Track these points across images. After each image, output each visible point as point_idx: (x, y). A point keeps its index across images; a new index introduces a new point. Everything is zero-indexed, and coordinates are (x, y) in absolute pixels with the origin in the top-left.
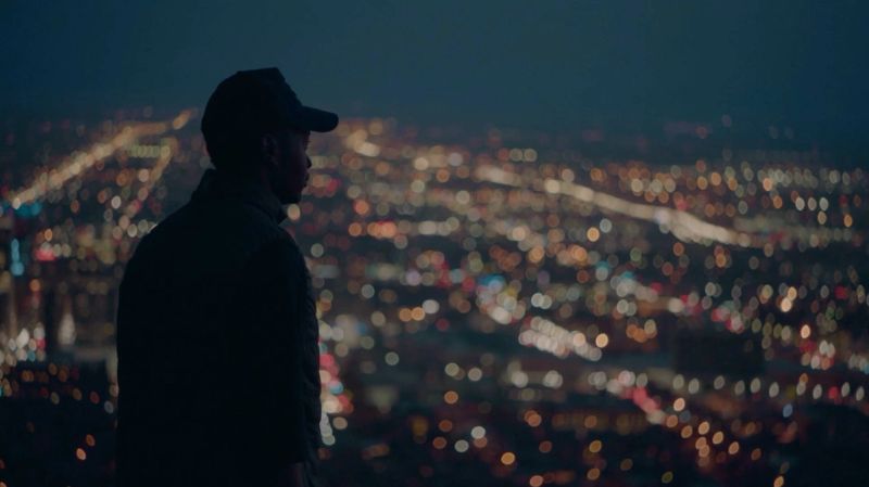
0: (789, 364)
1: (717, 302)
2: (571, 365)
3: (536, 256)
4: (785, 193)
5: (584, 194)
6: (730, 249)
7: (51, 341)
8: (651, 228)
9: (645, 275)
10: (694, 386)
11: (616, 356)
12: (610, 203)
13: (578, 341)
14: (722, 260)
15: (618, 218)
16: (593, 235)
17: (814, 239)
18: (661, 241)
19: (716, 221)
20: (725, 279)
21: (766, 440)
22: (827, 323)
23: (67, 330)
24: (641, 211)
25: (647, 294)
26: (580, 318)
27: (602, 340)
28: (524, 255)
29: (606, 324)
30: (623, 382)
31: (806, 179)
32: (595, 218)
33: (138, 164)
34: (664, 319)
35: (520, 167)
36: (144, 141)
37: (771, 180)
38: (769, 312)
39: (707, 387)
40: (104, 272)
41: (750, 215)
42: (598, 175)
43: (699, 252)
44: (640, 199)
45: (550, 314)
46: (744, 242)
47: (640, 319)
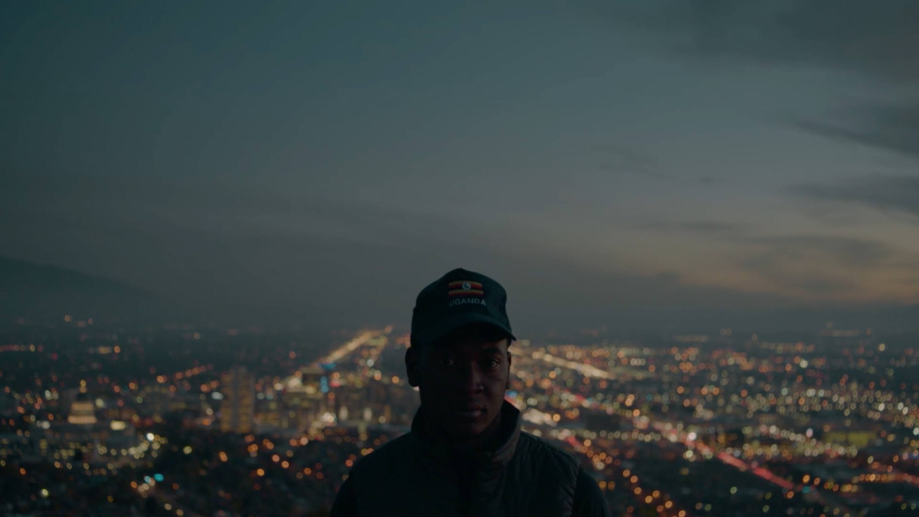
0: (630, 426)
1: (603, 401)
2: (544, 427)
3: (530, 384)
4: (629, 358)
5: (548, 358)
6: (608, 380)
7: (338, 419)
8: (575, 373)
9: (574, 391)
10: (593, 435)
11: (564, 423)
12: (560, 362)
13: (547, 418)
14: (604, 385)
15: (563, 368)
16: (552, 375)
17: (640, 376)
18: (578, 376)
19: (604, 369)
20: (605, 392)
21: (622, 457)
22: (645, 409)
23: (344, 413)
24: (573, 366)
25: (573, 398)
26: (548, 408)
27: (557, 417)
28: (525, 383)
29: (558, 411)
30: (565, 434)
31: (635, 351)
32: (553, 367)
33: (370, 347)
34: (581, 408)
35: (523, 348)
36: (375, 338)
37: (622, 353)
38: (623, 405)
39: (598, 435)
40: (357, 391)
41: (616, 366)
42: (553, 349)
43: (595, 381)
44: (573, 360)
45: (536, 407)
46: (612, 377)
47: (571, 408)
